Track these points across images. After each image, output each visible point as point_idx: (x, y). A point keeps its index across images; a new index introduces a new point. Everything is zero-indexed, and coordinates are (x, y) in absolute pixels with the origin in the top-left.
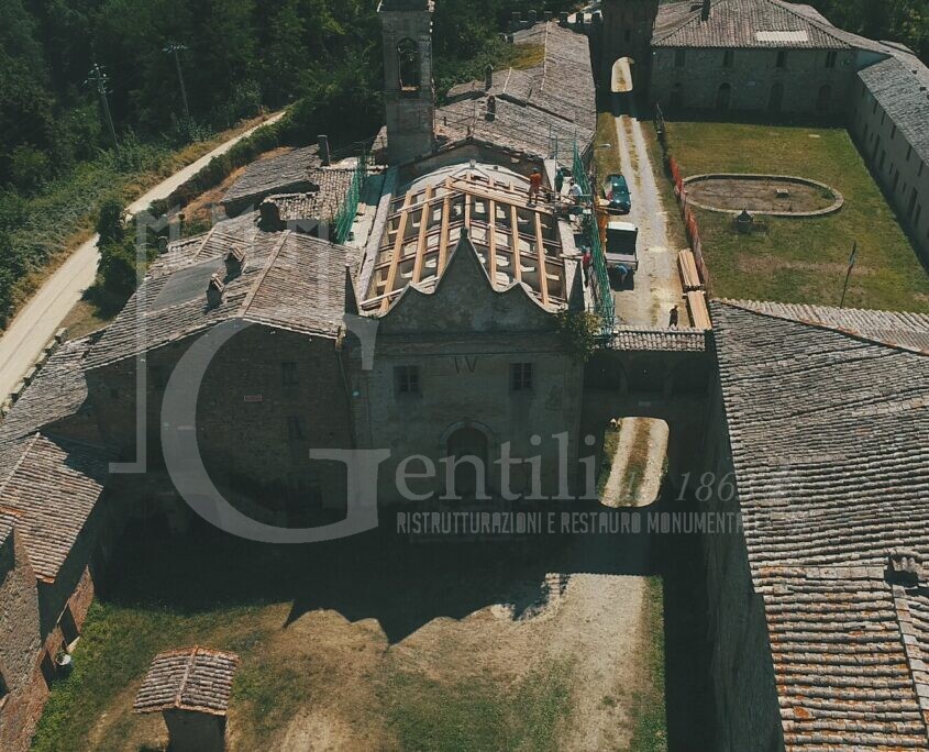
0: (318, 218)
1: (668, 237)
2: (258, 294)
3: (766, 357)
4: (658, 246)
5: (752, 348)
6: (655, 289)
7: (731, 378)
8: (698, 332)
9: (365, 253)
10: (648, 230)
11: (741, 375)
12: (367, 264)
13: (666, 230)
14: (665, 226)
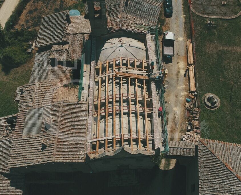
0: (70, 60)
1: (184, 31)
2: (58, 143)
3: (213, 181)
4: (181, 36)
5: (209, 174)
6: (179, 62)
7: (202, 189)
8: (193, 148)
9: (89, 103)
10: (178, 27)
11: (205, 188)
12: (90, 112)
13: (184, 26)
14: (183, 25)
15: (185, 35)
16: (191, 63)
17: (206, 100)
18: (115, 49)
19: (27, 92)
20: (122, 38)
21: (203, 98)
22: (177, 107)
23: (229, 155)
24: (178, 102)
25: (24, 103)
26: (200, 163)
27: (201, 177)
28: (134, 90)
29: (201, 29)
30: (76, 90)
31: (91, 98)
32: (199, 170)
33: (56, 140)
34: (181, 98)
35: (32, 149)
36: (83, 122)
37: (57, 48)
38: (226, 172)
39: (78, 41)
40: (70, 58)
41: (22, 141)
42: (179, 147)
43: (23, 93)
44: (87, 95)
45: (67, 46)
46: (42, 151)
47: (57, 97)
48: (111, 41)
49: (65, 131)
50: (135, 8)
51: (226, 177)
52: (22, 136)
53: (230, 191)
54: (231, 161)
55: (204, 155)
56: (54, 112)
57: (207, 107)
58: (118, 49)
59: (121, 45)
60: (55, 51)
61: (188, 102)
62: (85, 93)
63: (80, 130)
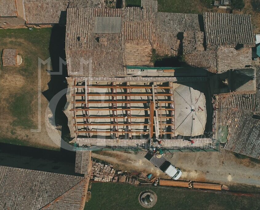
1: (241, 184)
2: (82, 51)
3: (49, 184)
4: (233, 179)
5: (55, 182)
6: (197, 172)
7: (43, 174)
8: (81, 172)
9: (125, 77)
10: (248, 178)
11: (44, 176)
12: (115, 78)
13: (249, 184)
14: (252, 184)
15: (236, 185)
16: (194, 186)
17: (149, 194)
18: (189, 103)
19: (142, 13)
20: (205, 111)
21: (152, 191)
22: (143, 164)
23: (70, 202)
24: (148, 165)
25: (129, 13)
26: (65, 176)
27: (53, 175)
28: (140, 122)
29: (244, 204)
30: (148, 63)
31: (131, 79)
32: (59, 174)
33: (85, 50)
34: (152, 169)
35: (81, 28)
36: (105, 73)
37: (198, 37)
38: (54, 196)
39: (207, 61)
40: (185, 53)
41: (90, 17)
42: (82, 160)
43: (141, 10)
44: (136, 75)
45: (201, 48)
46: (77, 38)
47: (139, 44)
48: (203, 97)
49: (94, 57)
50: (253, 128)
51: (50, 195)
52: (95, 16)
53: (39, 196)
54: (64, 202)
55: (71, 180)
56: (114, 44)
57: (141, 193)
58: (188, 106)
60: (195, 36)
61: (148, 176)
62: (139, 73)
63: (96, 70)
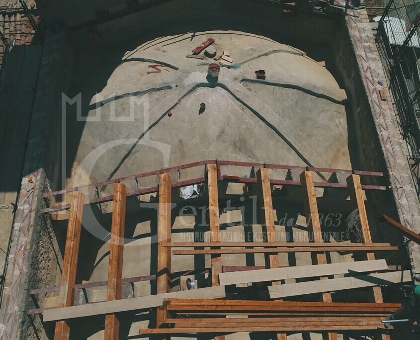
20: (215, 35)
48: (149, 50)
59: (209, 77)
